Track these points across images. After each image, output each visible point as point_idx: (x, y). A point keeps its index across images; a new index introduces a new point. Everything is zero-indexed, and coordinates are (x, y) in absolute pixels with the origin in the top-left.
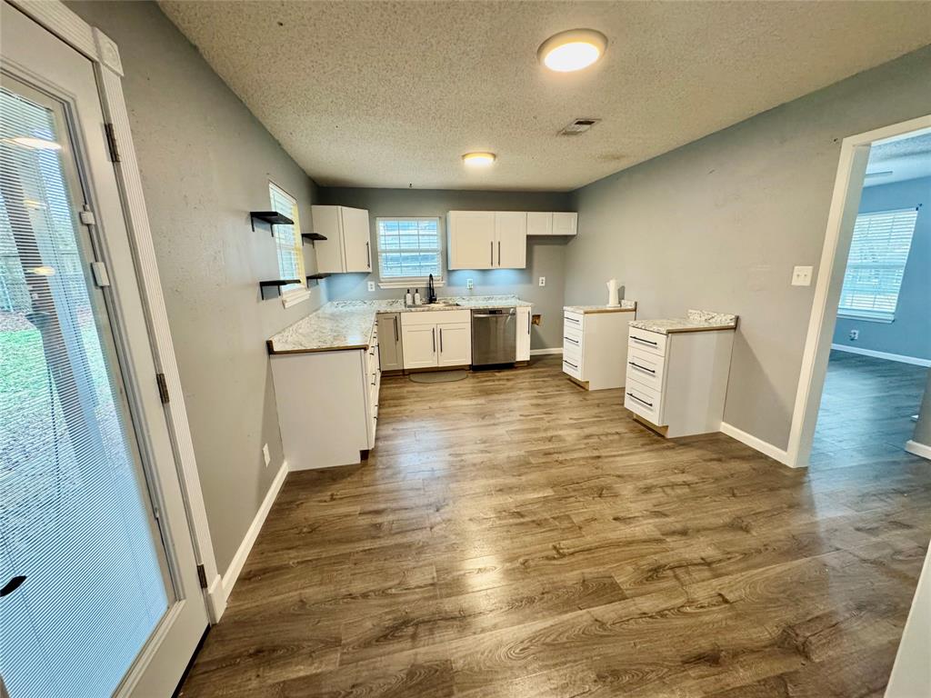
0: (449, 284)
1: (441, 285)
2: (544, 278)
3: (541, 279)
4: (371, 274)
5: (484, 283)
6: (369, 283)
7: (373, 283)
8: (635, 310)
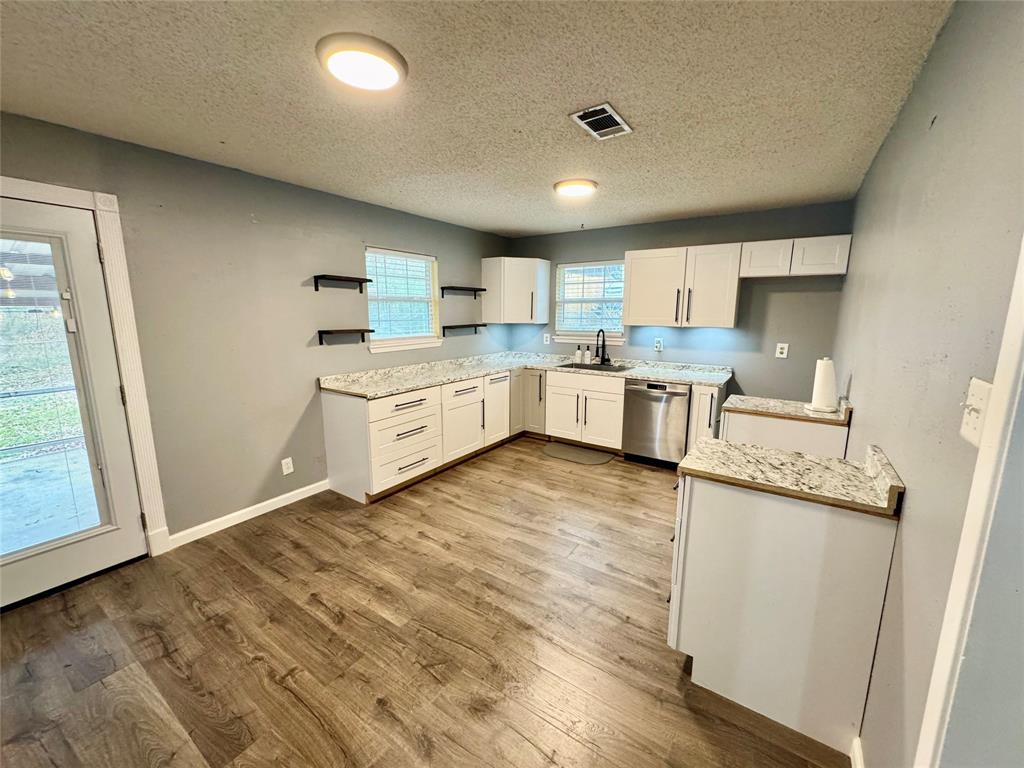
0: (631, 343)
1: (621, 344)
2: (786, 346)
3: (779, 345)
4: (548, 326)
5: (680, 346)
6: (545, 335)
7: (548, 335)
8: (849, 424)
